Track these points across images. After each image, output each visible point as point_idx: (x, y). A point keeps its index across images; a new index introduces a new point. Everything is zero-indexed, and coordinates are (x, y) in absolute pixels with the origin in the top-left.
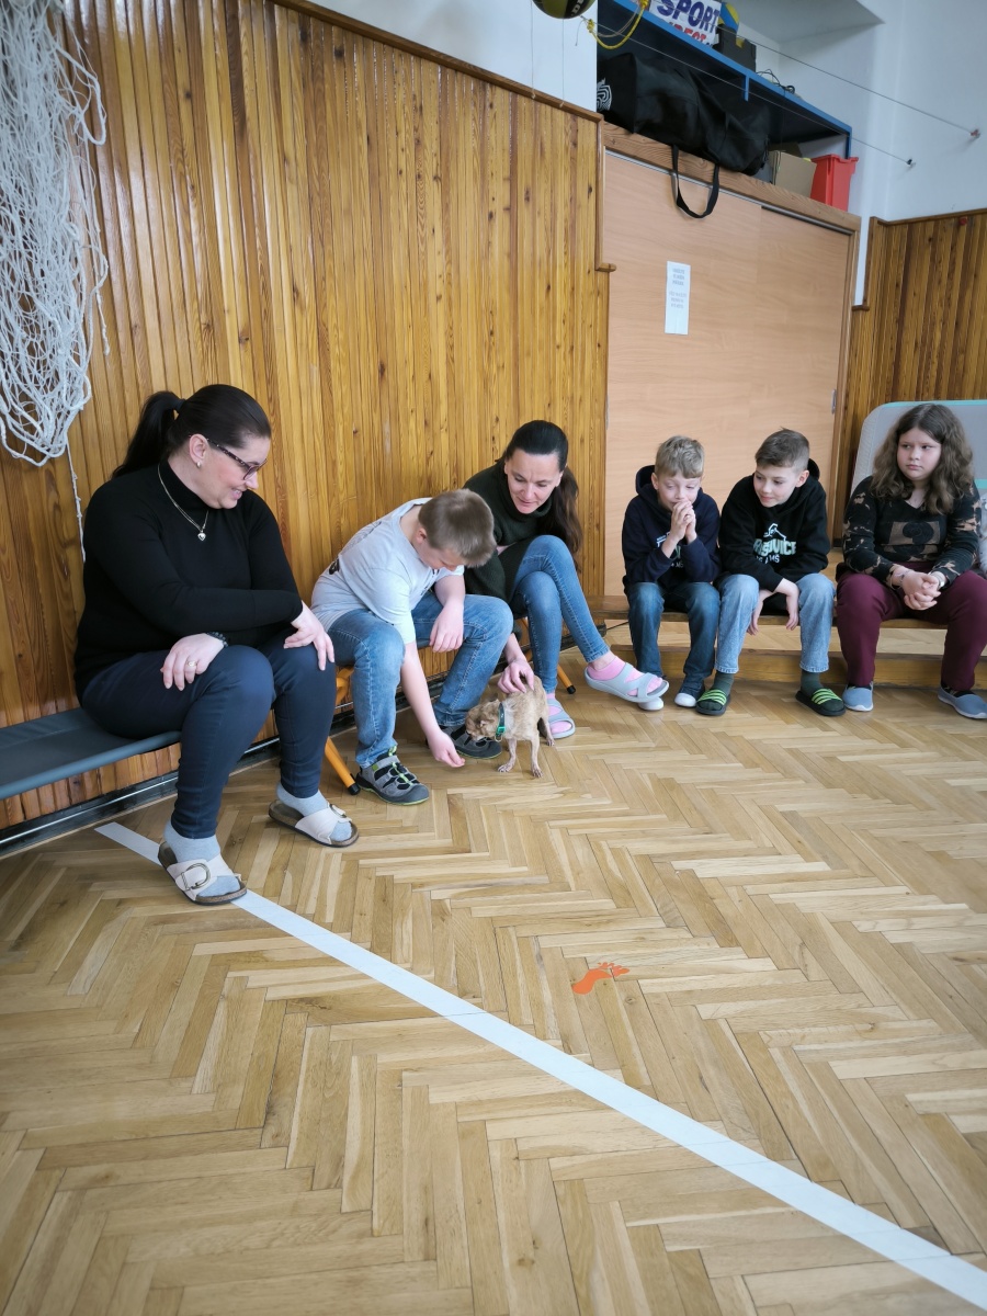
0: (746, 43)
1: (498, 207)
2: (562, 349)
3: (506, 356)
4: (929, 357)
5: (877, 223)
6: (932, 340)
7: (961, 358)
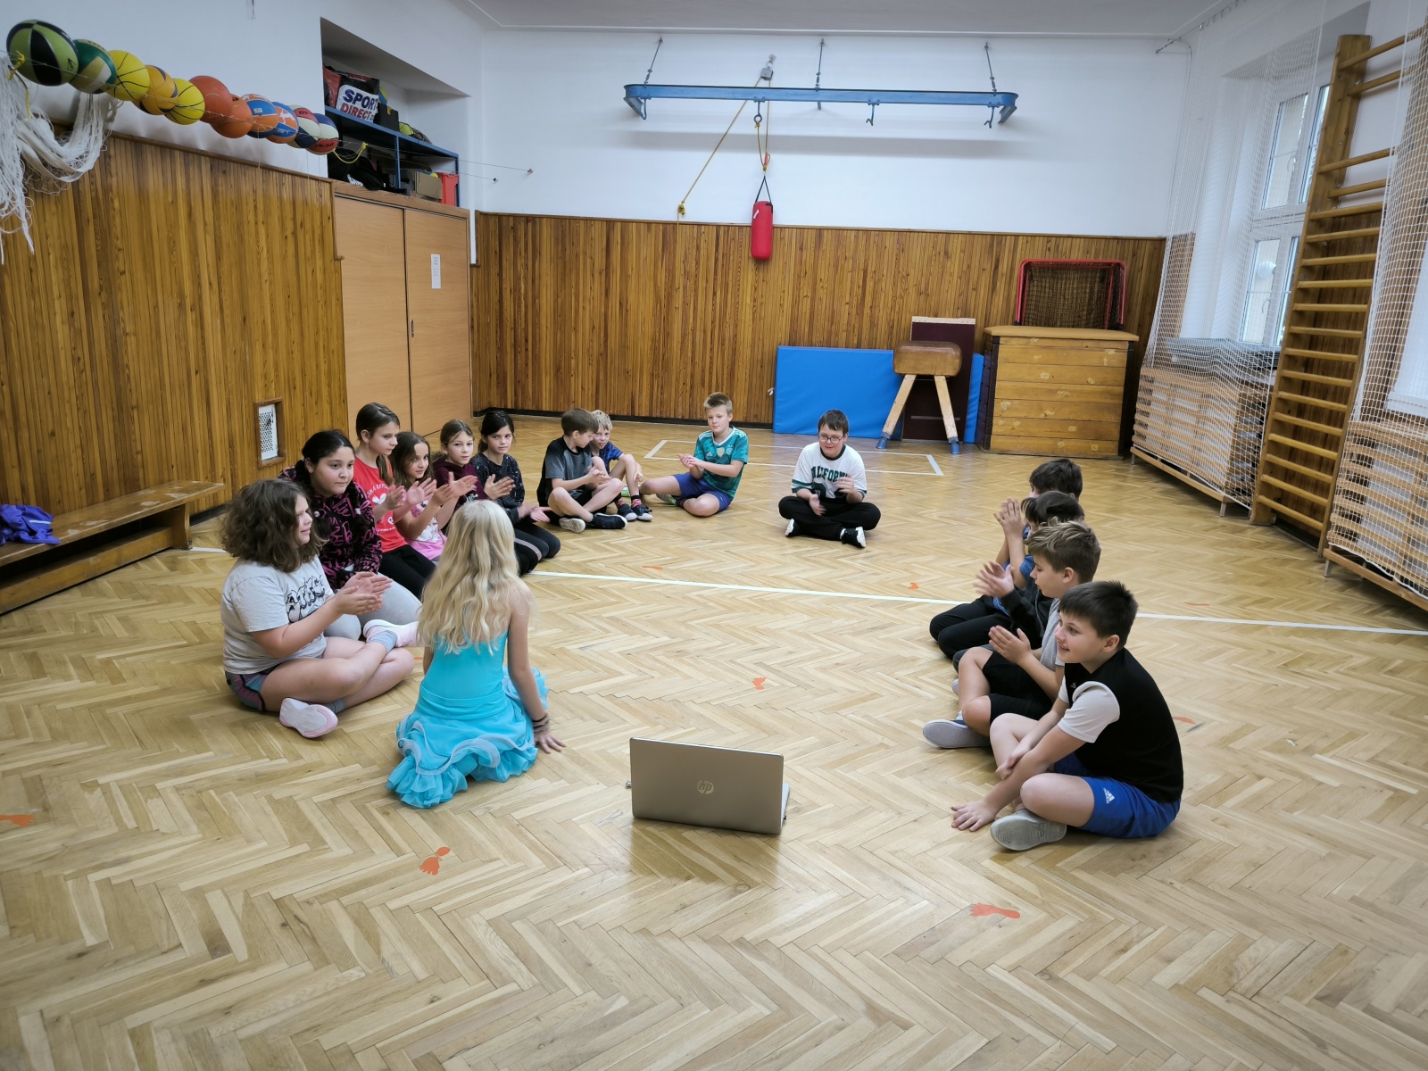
0: (392, 111)
1: (289, 233)
2: (320, 304)
3: (296, 309)
4: (520, 299)
5: (479, 215)
6: (520, 289)
7: (537, 301)
